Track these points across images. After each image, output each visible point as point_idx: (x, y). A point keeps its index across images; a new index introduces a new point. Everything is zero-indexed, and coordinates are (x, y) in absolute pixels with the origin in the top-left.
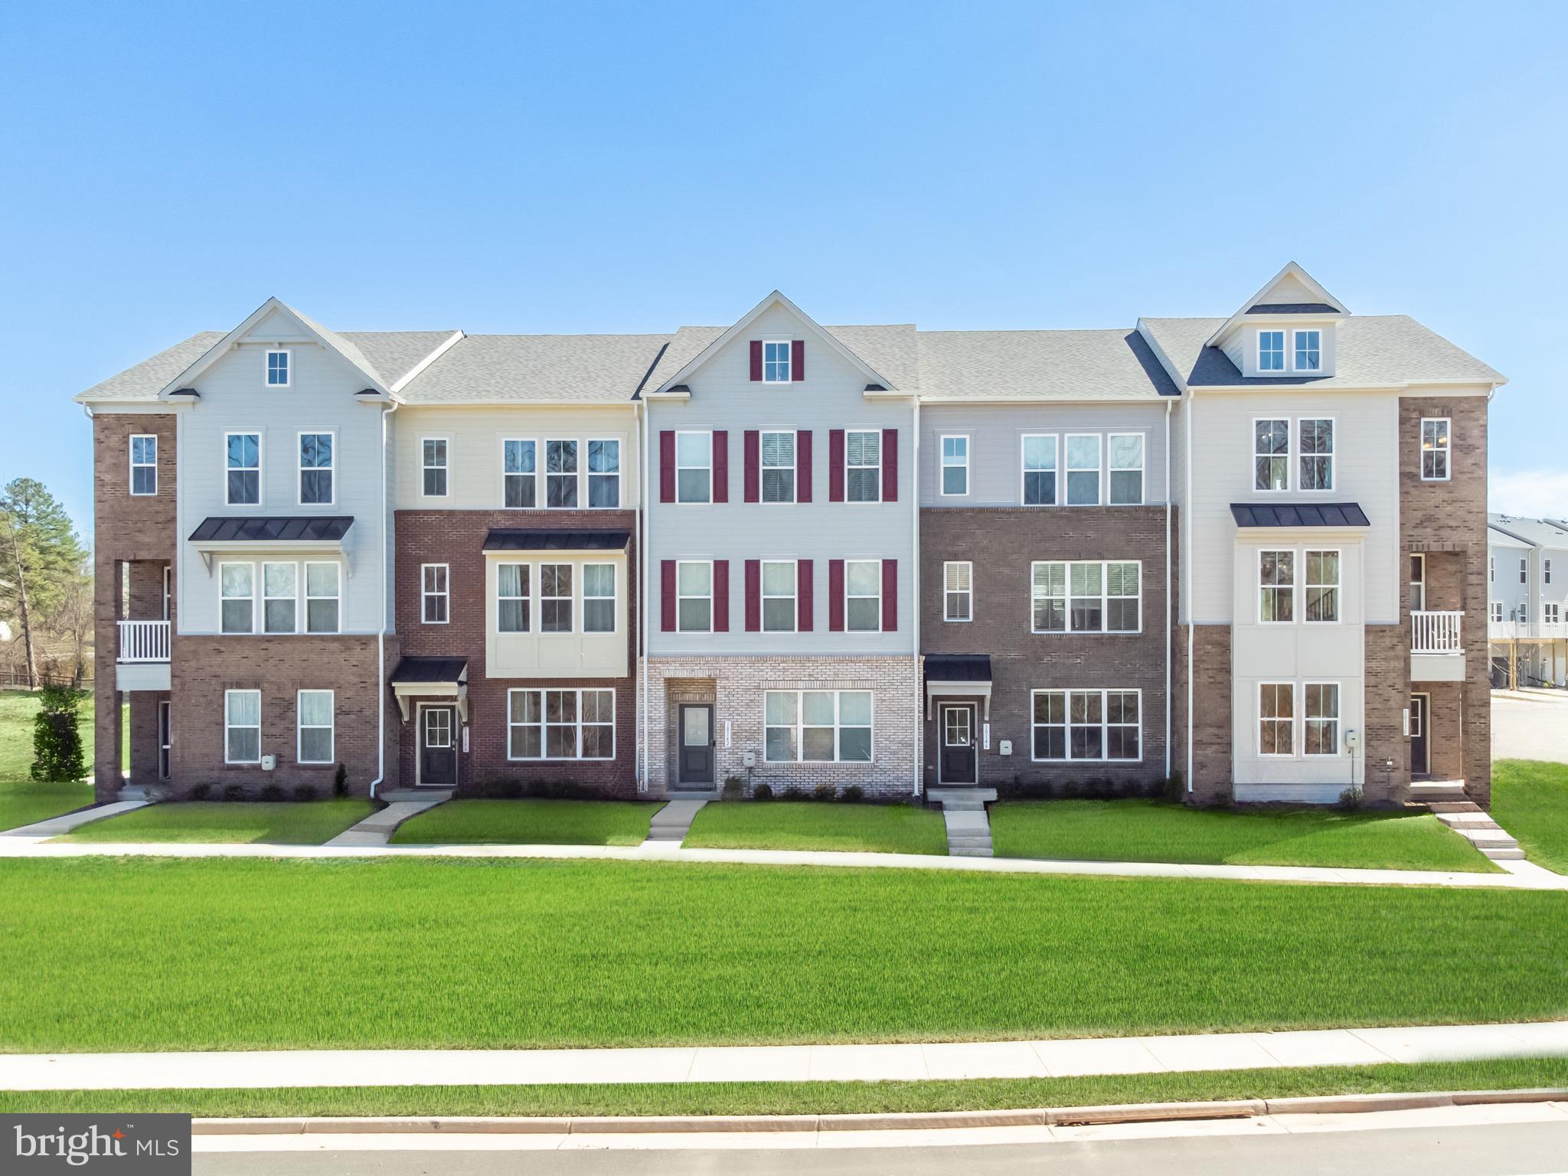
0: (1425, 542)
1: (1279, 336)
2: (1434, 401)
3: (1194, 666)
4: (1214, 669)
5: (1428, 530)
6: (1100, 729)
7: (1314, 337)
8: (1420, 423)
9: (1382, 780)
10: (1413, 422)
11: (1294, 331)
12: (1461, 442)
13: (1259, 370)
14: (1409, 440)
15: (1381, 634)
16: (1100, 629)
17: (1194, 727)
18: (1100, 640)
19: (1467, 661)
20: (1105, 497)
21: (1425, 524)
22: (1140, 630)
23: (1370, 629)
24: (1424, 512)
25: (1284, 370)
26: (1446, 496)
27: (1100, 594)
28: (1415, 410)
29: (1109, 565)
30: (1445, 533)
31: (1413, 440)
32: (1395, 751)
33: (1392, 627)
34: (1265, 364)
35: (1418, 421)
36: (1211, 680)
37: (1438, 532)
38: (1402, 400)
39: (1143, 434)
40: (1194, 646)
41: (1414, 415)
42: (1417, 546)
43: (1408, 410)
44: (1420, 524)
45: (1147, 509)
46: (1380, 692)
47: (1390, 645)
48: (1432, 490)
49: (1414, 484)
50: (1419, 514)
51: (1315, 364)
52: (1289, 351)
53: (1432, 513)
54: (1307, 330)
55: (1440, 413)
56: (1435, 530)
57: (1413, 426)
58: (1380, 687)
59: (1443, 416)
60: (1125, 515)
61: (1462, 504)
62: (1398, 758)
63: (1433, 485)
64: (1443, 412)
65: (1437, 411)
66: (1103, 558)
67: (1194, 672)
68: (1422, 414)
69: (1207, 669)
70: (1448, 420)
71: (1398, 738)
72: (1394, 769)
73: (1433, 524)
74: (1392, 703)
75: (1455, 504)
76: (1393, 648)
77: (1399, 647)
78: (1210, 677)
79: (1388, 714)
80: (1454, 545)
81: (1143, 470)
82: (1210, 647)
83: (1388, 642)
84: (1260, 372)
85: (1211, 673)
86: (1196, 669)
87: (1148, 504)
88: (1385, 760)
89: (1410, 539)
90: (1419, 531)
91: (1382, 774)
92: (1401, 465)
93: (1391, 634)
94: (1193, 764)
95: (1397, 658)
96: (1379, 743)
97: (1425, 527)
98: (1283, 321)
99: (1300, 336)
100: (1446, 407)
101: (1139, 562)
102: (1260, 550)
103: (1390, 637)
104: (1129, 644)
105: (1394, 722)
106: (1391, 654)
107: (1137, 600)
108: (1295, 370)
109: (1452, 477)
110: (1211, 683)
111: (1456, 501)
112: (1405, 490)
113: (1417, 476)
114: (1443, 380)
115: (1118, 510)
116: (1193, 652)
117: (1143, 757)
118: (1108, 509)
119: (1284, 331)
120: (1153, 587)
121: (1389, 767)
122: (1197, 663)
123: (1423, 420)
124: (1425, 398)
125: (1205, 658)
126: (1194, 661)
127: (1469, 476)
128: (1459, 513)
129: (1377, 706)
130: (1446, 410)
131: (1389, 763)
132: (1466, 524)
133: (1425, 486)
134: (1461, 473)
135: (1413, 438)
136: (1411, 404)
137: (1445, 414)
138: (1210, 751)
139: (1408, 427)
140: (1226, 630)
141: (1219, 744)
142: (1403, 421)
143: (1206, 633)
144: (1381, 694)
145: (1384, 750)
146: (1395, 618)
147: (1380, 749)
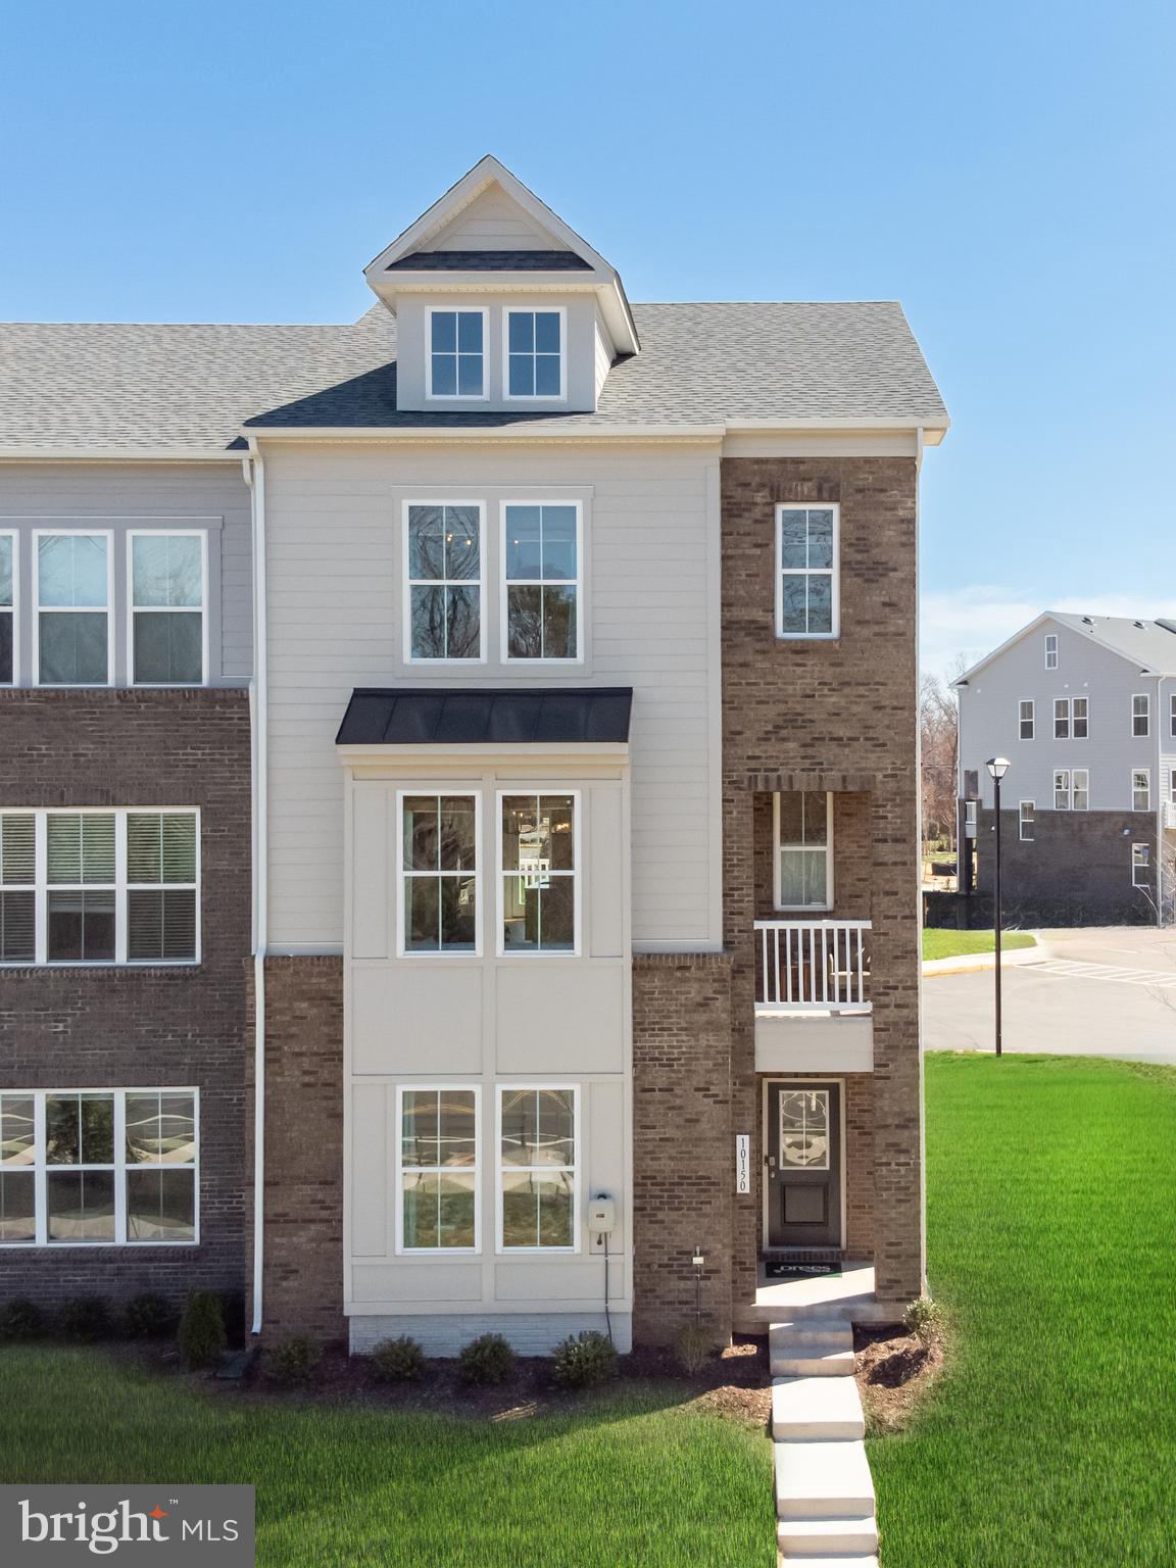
0: (783, 772)
1: (473, 322)
2: (802, 468)
3: (267, 1049)
4: (317, 1054)
5: (792, 745)
6: (111, 1174)
7: (550, 322)
8: (773, 515)
9: (684, 1297)
10: (757, 513)
11: (507, 310)
12: (859, 557)
13: (430, 396)
14: (747, 552)
15: (678, 974)
16: (112, 956)
17: (266, 1184)
18: (110, 982)
19: (875, 1030)
20: (120, 669)
21: (784, 733)
22: (198, 959)
23: (645, 965)
24: (782, 708)
25: (485, 396)
26: (829, 673)
27: (112, 880)
28: (762, 486)
29: (129, 816)
30: (826, 752)
31: (758, 551)
32: (710, 1232)
33: (703, 957)
34: (442, 383)
35: (767, 510)
36: (307, 1079)
37: (810, 751)
38: (727, 465)
39: (203, 534)
40: (267, 1006)
41: (760, 497)
42: (767, 780)
43: (747, 485)
44: (774, 733)
45: (210, 695)
46: (678, 1102)
47: (699, 999)
48: (798, 659)
49: (759, 646)
50: (771, 711)
51: (550, 384)
52: (496, 353)
53: (799, 709)
54: (534, 309)
55: (814, 494)
56: (804, 746)
57: (756, 521)
58: (678, 1091)
59: (820, 499)
60: (161, 709)
61: (862, 690)
62: (717, 1248)
63: (801, 649)
64: (820, 490)
65: (807, 487)
66: (114, 804)
67: (267, 1061)
68: (778, 496)
69: (300, 1054)
70: (834, 508)
71: (721, 1201)
72: (709, 1273)
73: (801, 733)
74: (704, 1126)
75: (847, 690)
76: (705, 1004)
77: (718, 1003)
78: (305, 1073)
79: (697, 1151)
80: (844, 779)
81: (204, 609)
82: (305, 1005)
83: (694, 992)
84: (433, 400)
85: (306, 1063)
86: (272, 1055)
87: (218, 684)
88: (691, 1254)
89: (753, 764)
90: (772, 748)
91: (682, 1285)
92: (726, 604)
93: (701, 974)
94: (265, 1266)
95: (713, 1026)
96: (675, 1215)
97: (784, 740)
98: (480, 288)
99: (519, 322)
100: (826, 479)
101: (196, 811)
102: (401, 794)
103: (699, 980)
104: (171, 991)
105: (715, 1167)
106: (702, 1017)
107: (193, 891)
108: (507, 396)
109: (843, 632)
110: (308, 1085)
111: (848, 684)
112: (738, 658)
113: (768, 628)
114: (815, 422)
115: (143, 697)
116: (267, 1017)
117: (201, 1238)
118: (123, 694)
119: (485, 311)
120: (223, 865)
121: (697, 1268)
122: (275, 1043)
123: (781, 508)
124: (783, 461)
125: (294, 1030)
126: (267, 1036)
127: (876, 629)
128: (855, 709)
129: (670, 1133)
130: (826, 486)
131: (698, 1260)
132: (871, 734)
133: (783, 651)
134: (859, 622)
135: (757, 546)
136: (754, 473)
137: (825, 495)
138: (303, 1238)
139: (745, 523)
140: (331, 965)
141: (322, 1221)
142: (731, 510)
143: (296, 973)
144: (680, 1108)
145: (685, 1229)
146: (710, 937)
147: (678, 1228)
